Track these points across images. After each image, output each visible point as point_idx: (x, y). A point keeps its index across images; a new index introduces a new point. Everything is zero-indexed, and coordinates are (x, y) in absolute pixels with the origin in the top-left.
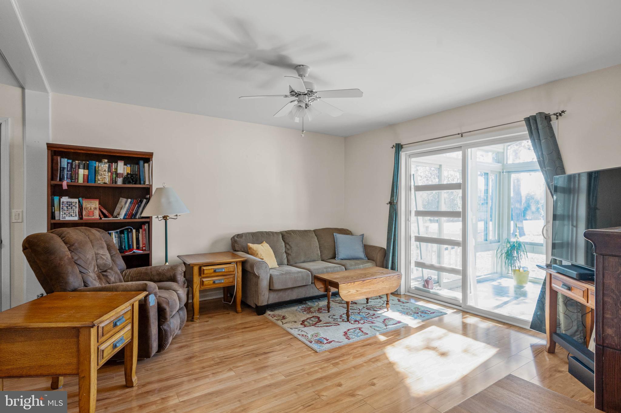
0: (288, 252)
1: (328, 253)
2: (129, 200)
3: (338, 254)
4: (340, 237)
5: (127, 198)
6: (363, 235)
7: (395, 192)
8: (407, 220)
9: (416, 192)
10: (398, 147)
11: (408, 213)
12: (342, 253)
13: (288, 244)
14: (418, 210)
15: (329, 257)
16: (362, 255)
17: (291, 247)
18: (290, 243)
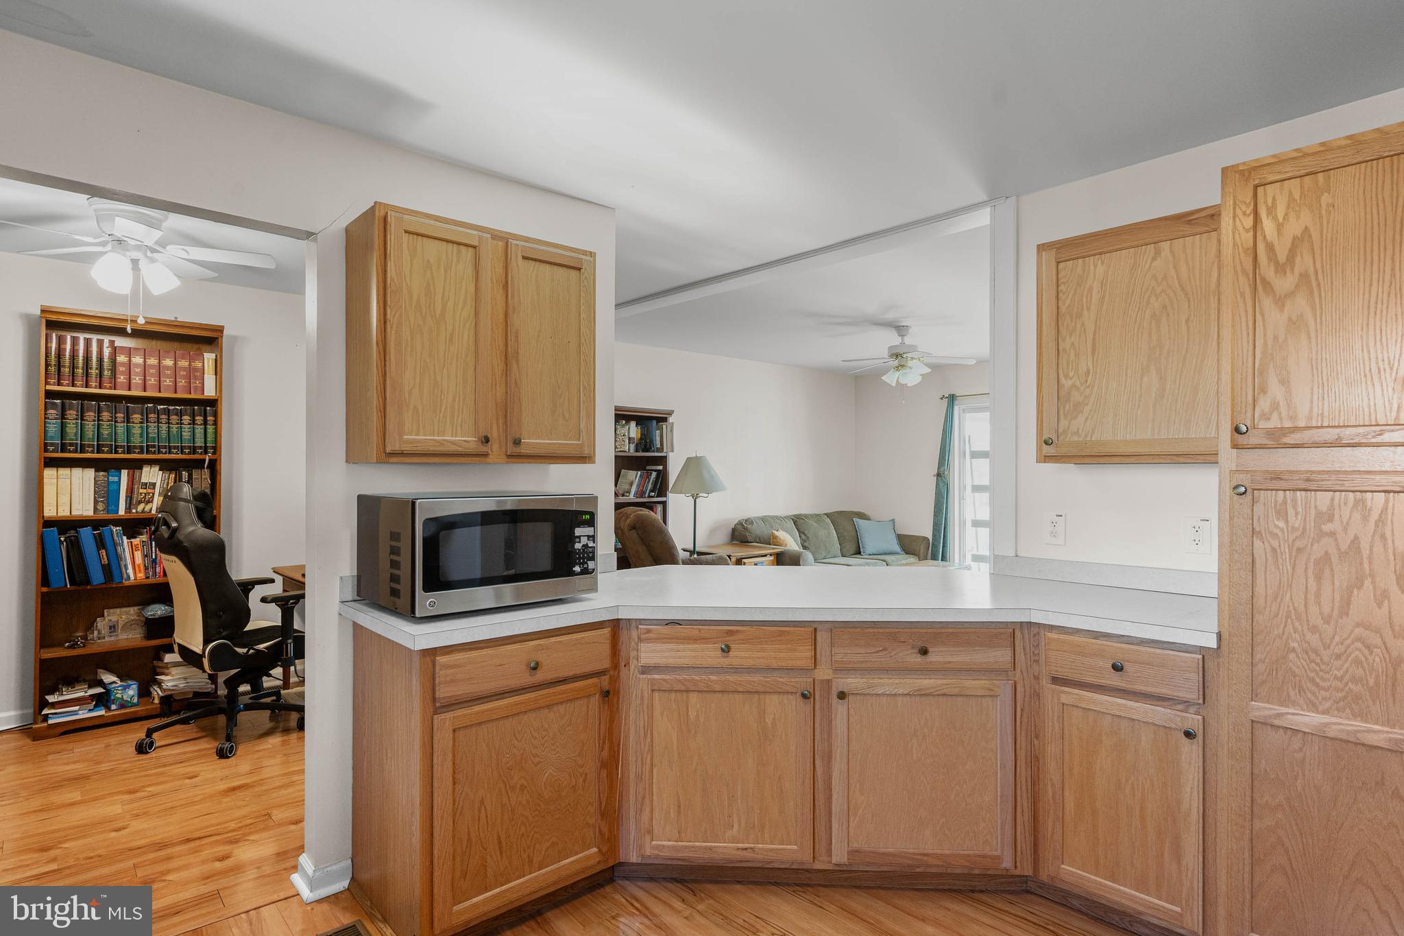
0: (805, 544)
1: (851, 547)
2: (639, 473)
3: (863, 547)
4: (860, 523)
5: (637, 470)
6: (893, 520)
7: (947, 459)
8: (961, 498)
9: (973, 460)
10: (952, 399)
11: (963, 488)
12: (869, 545)
13: (804, 533)
14: (975, 484)
15: (852, 553)
16: (897, 548)
17: (808, 538)
18: (806, 532)
